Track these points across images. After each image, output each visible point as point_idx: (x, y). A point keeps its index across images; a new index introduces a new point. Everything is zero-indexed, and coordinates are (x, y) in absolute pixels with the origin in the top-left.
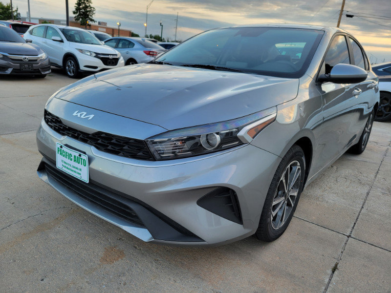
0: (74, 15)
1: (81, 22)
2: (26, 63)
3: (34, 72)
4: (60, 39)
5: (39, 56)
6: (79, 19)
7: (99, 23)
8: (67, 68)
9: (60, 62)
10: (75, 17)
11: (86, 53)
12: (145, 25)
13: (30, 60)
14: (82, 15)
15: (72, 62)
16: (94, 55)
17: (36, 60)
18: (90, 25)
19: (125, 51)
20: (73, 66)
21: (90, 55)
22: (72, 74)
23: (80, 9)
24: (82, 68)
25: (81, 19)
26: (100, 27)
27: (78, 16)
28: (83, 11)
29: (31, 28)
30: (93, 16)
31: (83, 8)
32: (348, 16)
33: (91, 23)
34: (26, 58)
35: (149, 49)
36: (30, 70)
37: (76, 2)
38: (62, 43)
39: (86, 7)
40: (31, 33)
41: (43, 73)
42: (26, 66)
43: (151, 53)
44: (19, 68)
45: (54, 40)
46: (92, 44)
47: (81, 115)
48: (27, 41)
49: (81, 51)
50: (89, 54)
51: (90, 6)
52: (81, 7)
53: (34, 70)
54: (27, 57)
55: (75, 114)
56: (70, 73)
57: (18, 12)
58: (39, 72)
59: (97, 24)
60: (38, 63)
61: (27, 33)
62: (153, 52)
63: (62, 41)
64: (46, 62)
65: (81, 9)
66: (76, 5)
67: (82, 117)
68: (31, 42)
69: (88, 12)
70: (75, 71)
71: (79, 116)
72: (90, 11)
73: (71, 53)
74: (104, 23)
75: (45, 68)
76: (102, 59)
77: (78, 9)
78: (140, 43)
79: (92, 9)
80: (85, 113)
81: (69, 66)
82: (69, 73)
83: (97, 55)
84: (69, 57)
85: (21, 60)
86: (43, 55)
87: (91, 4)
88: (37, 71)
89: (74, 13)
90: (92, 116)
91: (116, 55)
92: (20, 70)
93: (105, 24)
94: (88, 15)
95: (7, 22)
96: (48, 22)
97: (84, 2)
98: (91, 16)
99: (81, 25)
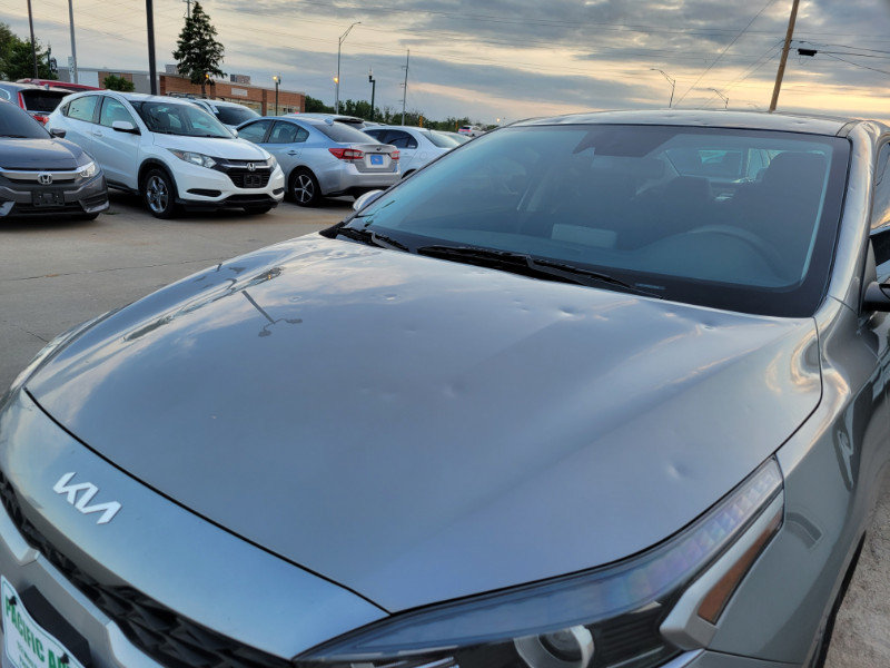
0: (178, 62)
1: (192, 75)
2: (46, 189)
3: (65, 210)
4: (131, 127)
5: (80, 170)
6: (188, 71)
7: (233, 78)
8: (149, 194)
9: (132, 180)
10: (180, 65)
11: (194, 159)
12: (336, 80)
13: (55, 182)
14: (195, 60)
15: (161, 181)
16: (212, 163)
17: (72, 181)
18: (212, 83)
19: (286, 149)
20: (164, 190)
21: (203, 165)
22: (162, 210)
23: (191, 47)
24: (183, 194)
25: (191, 70)
26: (234, 86)
27: (185, 63)
28: (197, 51)
29: (65, 100)
30: (219, 62)
31: (197, 45)
32: (802, 52)
33: (214, 78)
34: (46, 177)
35: (342, 145)
36: (58, 205)
37: (181, 33)
38: (138, 136)
39: (205, 43)
40: (66, 112)
41: (88, 211)
42: (47, 195)
43: (347, 154)
44: (29, 201)
45: (116, 129)
46: (209, 136)
47: (79, 494)
48: (53, 135)
49: (181, 154)
50: (200, 161)
51: (211, 40)
52: (192, 42)
53: (67, 204)
54: (49, 174)
55: (59, 488)
56: (157, 206)
57: (51, 57)
58: (81, 209)
59: (227, 79)
60: (77, 188)
61: (57, 112)
62: (353, 151)
63: (136, 132)
64: (97, 184)
65: (193, 48)
66: (181, 39)
67: (80, 505)
68: (62, 135)
69: (207, 53)
70: (167, 202)
71: (71, 498)
72: (213, 51)
73: (156, 160)
74: (243, 77)
75: (94, 199)
76: (230, 173)
77: (185, 48)
78: (321, 129)
79: (217, 46)
80: (93, 490)
81: (153, 192)
82: (152, 206)
83: (220, 164)
84: (153, 169)
85: (35, 182)
86: (89, 168)
87: (214, 37)
88: (75, 206)
89: (177, 56)
90: (112, 508)
91: (265, 162)
92: (31, 204)
93: (246, 79)
94: (208, 61)
95: (12, 87)
96: (119, 77)
97: (199, 33)
98: (214, 62)
99: (192, 82)
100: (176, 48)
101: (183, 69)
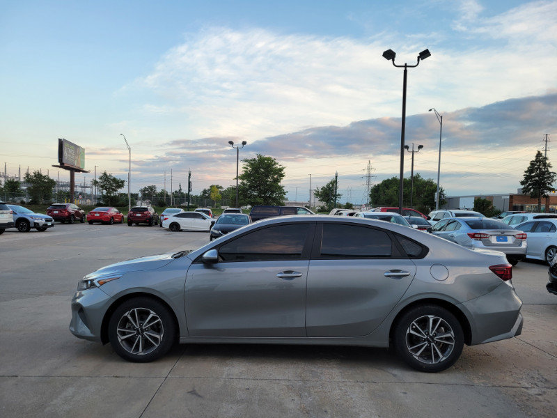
0: (523, 186)
1: (532, 193)
6: (529, 191)
10: (524, 188)
14: (535, 184)
18: (547, 197)
23: (532, 177)
25: (532, 190)
27: (528, 186)
28: (537, 179)
30: (553, 183)
31: (537, 175)
33: (548, 193)
37: (527, 170)
39: (543, 173)
43: (476, 236)
51: (548, 171)
52: (533, 174)
65: (534, 177)
66: (526, 174)
69: (544, 179)
72: (548, 177)
77: (528, 178)
79: (552, 174)
87: (549, 169)
89: (522, 183)
94: (545, 183)
96: (483, 199)
97: (539, 168)
98: (549, 184)
99: (531, 197)
100: (523, 179)
101: (525, 190)
